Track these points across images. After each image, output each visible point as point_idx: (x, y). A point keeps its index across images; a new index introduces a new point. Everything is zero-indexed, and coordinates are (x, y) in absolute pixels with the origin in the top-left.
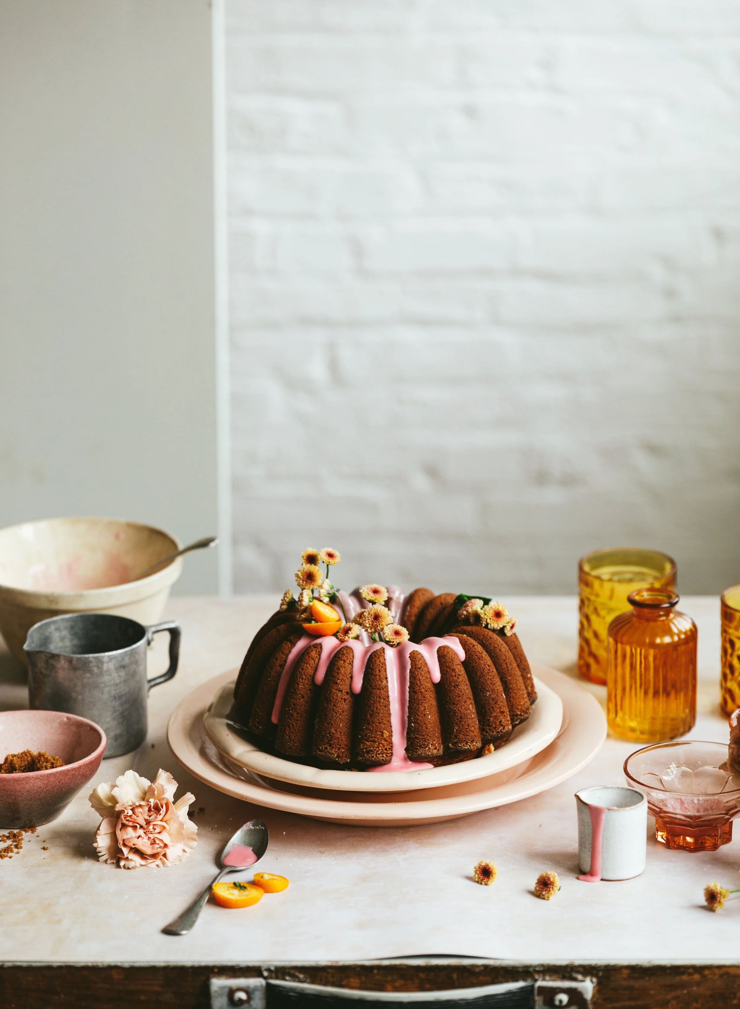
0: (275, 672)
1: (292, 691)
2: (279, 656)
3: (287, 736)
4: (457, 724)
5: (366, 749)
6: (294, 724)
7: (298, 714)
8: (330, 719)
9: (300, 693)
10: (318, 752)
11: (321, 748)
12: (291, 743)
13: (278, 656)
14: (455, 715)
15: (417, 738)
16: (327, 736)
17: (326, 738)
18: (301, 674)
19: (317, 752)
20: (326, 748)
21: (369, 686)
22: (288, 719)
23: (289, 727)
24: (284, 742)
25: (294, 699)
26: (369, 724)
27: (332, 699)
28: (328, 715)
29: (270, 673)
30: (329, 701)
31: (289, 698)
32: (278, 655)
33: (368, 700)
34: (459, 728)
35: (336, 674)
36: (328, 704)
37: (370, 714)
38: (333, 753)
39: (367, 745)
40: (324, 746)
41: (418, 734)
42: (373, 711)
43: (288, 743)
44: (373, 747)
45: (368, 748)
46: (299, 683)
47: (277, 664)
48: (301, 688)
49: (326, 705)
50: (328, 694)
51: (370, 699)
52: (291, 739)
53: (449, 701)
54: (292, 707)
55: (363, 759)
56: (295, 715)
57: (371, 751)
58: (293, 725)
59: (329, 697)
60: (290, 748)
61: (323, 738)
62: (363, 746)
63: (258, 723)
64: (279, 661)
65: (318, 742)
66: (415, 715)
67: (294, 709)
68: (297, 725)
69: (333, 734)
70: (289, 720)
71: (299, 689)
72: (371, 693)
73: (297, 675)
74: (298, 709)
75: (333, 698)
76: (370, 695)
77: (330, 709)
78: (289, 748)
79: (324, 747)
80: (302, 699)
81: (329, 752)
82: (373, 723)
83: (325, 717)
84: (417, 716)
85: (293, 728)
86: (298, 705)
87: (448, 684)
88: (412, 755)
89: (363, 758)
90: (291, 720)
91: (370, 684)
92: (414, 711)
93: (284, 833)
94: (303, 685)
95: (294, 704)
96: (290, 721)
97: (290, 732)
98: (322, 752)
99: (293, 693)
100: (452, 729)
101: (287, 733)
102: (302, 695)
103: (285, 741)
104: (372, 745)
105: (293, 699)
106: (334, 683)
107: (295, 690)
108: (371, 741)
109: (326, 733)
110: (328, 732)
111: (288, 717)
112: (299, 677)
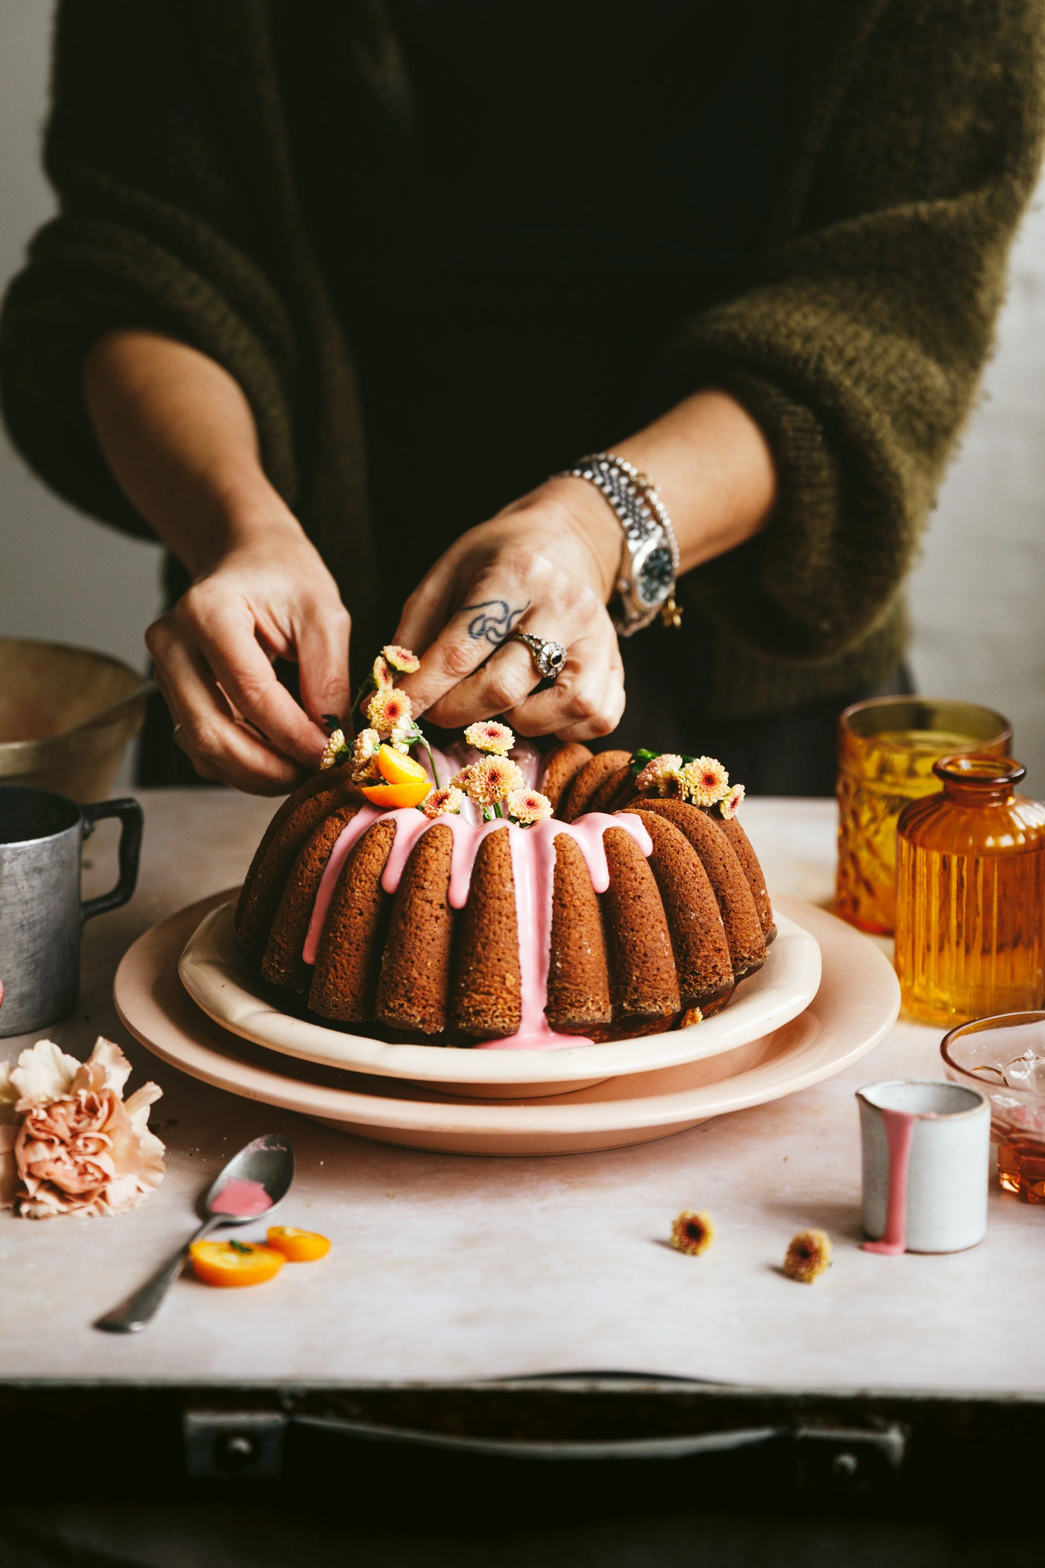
0: (312, 871)
1: (342, 902)
2: (319, 843)
3: (331, 984)
4: (637, 966)
5: (473, 1007)
6: (345, 962)
7: (351, 944)
8: (410, 953)
9: (357, 906)
10: (386, 1014)
11: (392, 1005)
12: (338, 998)
13: (317, 843)
14: (635, 949)
15: (566, 989)
16: (404, 984)
17: (402, 987)
18: (358, 873)
19: (384, 1013)
20: (402, 1006)
21: (480, 894)
22: (332, 953)
23: (335, 967)
24: (325, 995)
25: (344, 917)
26: (479, 962)
27: (413, 915)
28: (406, 946)
29: (302, 874)
30: (408, 920)
31: (335, 915)
32: (318, 840)
33: (479, 918)
34: (641, 973)
35: (422, 871)
36: (406, 924)
37: (482, 943)
38: (413, 1015)
39: (475, 1000)
40: (397, 1002)
41: (569, 983)
42: (487, 938)
43: (331, 996)
44: (487, 1004)
45: (476, 1006)
46: (355, 887)
47: (316, 857)
48: (358, 897)
49: (402, 927)
50: (406, 908)
51: (483, 915)
52: (338, 990)
53: (624, 925)
54: (341, 933)
55: (467, 1027)
56: (346, 945)
57: (483, 1011)
58: (342, 965)
59: (409, 912)
60: (336, 1006)
61: (397, 986)
62: (469, 1002)
63: (278, 963)
64: (318, 852)
65: (388, 994)
66: (563, 948)
67: (344, 935)
68: (349, 964)
69: (415, 979)
70: (334, 955)
71: (355, 900)
72: (484, 905)
73: (351, 873)
74: (352, 935)
75: (416, 915)
76: (482, 910)
77: (410, 935)
78: (333, 1006)
79: (399, 1004)
80: (359, 917)
81: (406, 1013)
82: (487, 959)
83: (399, 948)
84: (566, 949)
85: (342, 970)
86: (351, 927)
87: (623, 894)
88: (557, 1020)
89: (467, 1023)
90: (339, 955)
91: (483, 889)
92: (561, 941)
93: (322, 1163)
94: (362, 892)
95: (344, 927)
96: (337, 957)
97: (337, 977)
98: (394, 1013)
99: (343, 906)
100: (629, 976)
101: (330, 980)
102: (359, 909)
103: (326, 992)
104: (484, 1001)
105: (342, 917)
106: (417, 887)
107: (346, 901)
108: (484, 993)
109: (402, 978)
110: (405, 976)
111: (334, 949)
112: (354, 877)
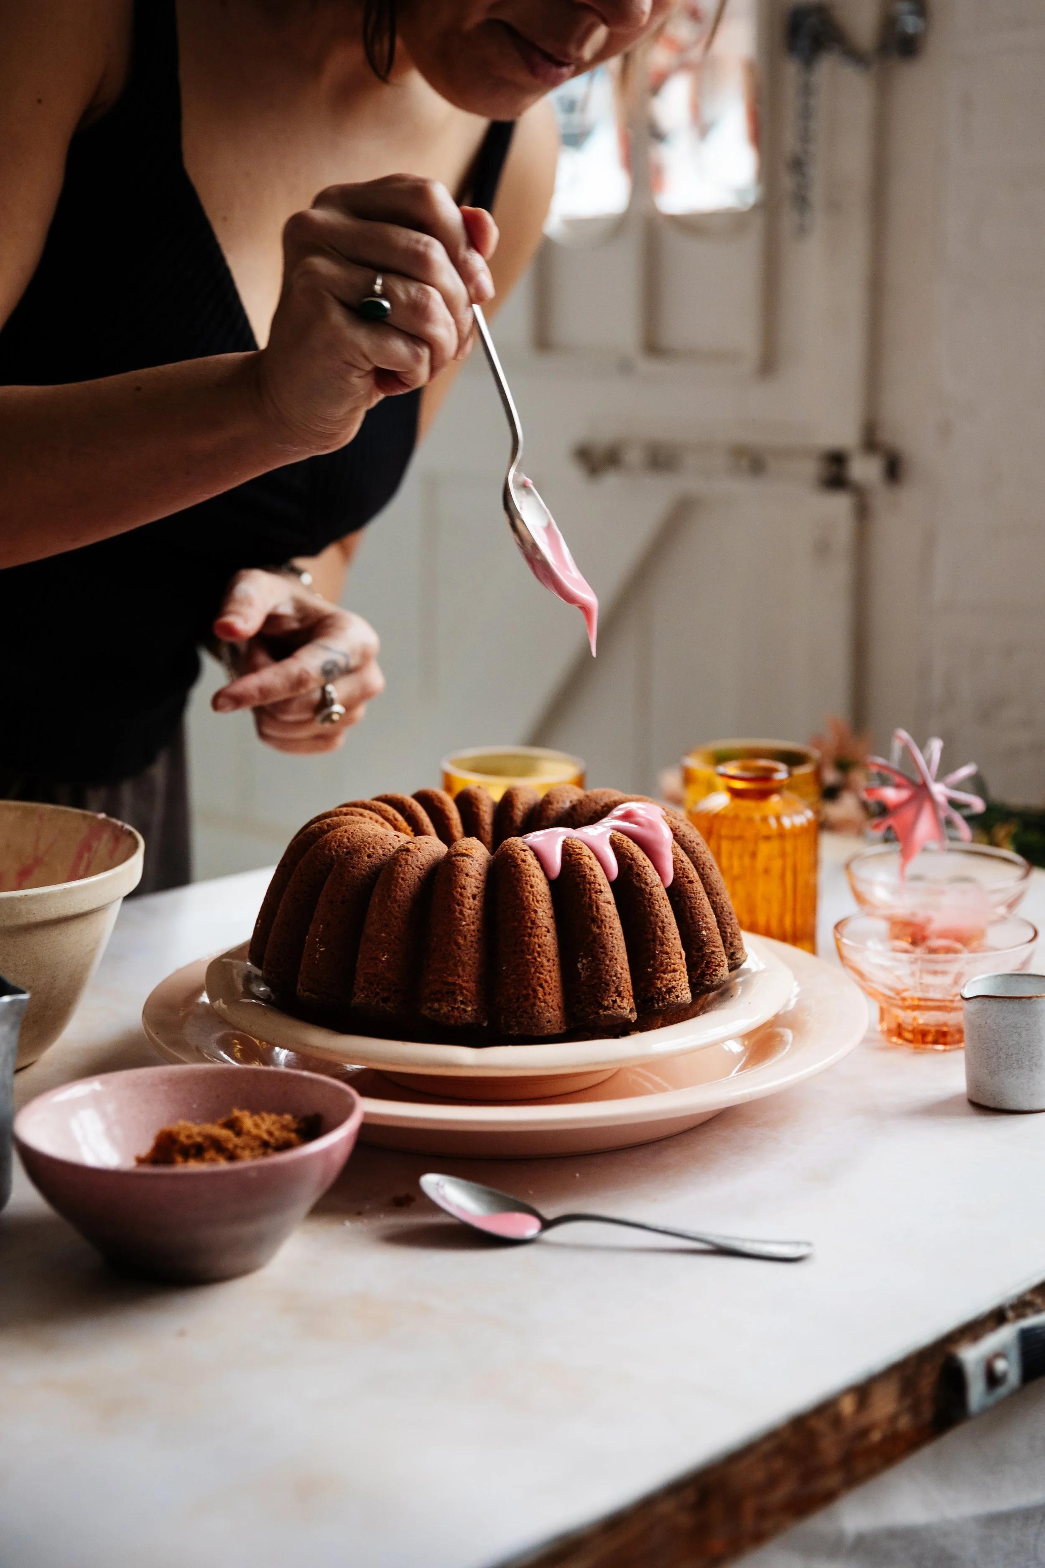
1: (529, 924)
3: (541, 1002)
4: (728, 924)
5: (665, 986)
6: (548, 978)
7: (548, 961)
8: (612, 952)
9: (544, 925)
10: (602, 1013)
11: (606, 1003)
12: (550, 1013)
14: (724, 910)
15: (713, 952)
16: (613, 981)
17: (613, 984)
18: (533, 895)
19: (598, 1013)
20: (615, 1002)
21: (643, 885)
22: (535, 973)
23: (541, 986)
24: (537, 1014)
25: (536, 937)
26: (662, 945)
27: (604, 918)
28: (607, 946)
29: (461, 912)
30: (600, 923)
31: (526, 939)
33: (650, 907)
34: (732, 929)
35: (592, 877)
36: (599, 927)
37: (659, 927)
38: (624, 1008)
39: (666, 980)
40: (610, 999)
41: (714, 946)
42: (663, 922)
43: (544, 1014)
44: (675, 981)
45: (668, 984)
46: (536, 909)
48: (542, 916)
49: (595, 929)
50: (595, 913)
51: (653, 903)
52: (548, 1006)
53: (711, 892)
54: (539, 953)
55: (664, 1006)
56: (546, 963)
57: (674, 987)
58: (546, 981)
59: (599, 916)
60: (549, 1022)
61: (608, 985)
62: (661, 983)
63: (462, 1002)
65: (599, 995)
66: (703, 917)
67: (542, 954)
68: (551, 979)
69: (621, 974)
70: (538, 974)
71: (540, 919)
72: (651, 894)
73: (527, 897)
74: (548, 952)
75: (606, 917)
76: (650, 899)
77: (607, 935)
78: (548, 1022)
79: (612, 1001)
80: (548, 934)
81: (619, 1006)
82: (668, 940)
83: (602, 950)
84: (705, 918)
85: (548, 987)
86: (546, 945)
87: (702, 866)
88: (712, 982)
89: (663, 1002)
90: (542, 974)
91: (644, 881)
92: (699, 912)
94: (544, 911)
95: (540, 946)
96: (541, 976)
97: (545, 994)
98: (610, 1010)
99: (531, 928)
100: (725, 935)
101: (540, 998)
102: (546, 927)
103: (538, 1012)
104: (673, 978)
105: (534, 938)
106: (596, 892)
107: (533, 922)
108: (670, 972)
109: (611, 976)
110: (613, 974)
111: (536, 970)
112: (531, 899)
